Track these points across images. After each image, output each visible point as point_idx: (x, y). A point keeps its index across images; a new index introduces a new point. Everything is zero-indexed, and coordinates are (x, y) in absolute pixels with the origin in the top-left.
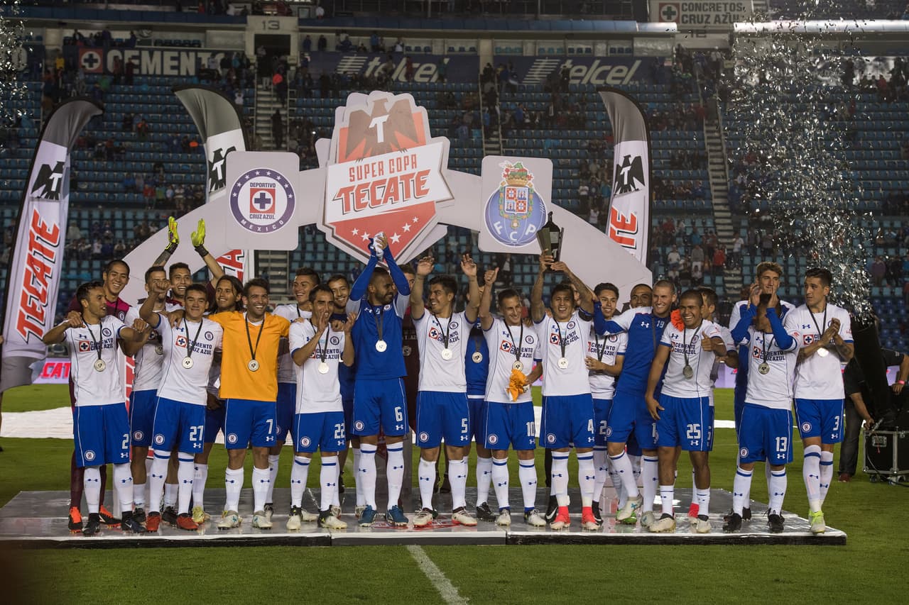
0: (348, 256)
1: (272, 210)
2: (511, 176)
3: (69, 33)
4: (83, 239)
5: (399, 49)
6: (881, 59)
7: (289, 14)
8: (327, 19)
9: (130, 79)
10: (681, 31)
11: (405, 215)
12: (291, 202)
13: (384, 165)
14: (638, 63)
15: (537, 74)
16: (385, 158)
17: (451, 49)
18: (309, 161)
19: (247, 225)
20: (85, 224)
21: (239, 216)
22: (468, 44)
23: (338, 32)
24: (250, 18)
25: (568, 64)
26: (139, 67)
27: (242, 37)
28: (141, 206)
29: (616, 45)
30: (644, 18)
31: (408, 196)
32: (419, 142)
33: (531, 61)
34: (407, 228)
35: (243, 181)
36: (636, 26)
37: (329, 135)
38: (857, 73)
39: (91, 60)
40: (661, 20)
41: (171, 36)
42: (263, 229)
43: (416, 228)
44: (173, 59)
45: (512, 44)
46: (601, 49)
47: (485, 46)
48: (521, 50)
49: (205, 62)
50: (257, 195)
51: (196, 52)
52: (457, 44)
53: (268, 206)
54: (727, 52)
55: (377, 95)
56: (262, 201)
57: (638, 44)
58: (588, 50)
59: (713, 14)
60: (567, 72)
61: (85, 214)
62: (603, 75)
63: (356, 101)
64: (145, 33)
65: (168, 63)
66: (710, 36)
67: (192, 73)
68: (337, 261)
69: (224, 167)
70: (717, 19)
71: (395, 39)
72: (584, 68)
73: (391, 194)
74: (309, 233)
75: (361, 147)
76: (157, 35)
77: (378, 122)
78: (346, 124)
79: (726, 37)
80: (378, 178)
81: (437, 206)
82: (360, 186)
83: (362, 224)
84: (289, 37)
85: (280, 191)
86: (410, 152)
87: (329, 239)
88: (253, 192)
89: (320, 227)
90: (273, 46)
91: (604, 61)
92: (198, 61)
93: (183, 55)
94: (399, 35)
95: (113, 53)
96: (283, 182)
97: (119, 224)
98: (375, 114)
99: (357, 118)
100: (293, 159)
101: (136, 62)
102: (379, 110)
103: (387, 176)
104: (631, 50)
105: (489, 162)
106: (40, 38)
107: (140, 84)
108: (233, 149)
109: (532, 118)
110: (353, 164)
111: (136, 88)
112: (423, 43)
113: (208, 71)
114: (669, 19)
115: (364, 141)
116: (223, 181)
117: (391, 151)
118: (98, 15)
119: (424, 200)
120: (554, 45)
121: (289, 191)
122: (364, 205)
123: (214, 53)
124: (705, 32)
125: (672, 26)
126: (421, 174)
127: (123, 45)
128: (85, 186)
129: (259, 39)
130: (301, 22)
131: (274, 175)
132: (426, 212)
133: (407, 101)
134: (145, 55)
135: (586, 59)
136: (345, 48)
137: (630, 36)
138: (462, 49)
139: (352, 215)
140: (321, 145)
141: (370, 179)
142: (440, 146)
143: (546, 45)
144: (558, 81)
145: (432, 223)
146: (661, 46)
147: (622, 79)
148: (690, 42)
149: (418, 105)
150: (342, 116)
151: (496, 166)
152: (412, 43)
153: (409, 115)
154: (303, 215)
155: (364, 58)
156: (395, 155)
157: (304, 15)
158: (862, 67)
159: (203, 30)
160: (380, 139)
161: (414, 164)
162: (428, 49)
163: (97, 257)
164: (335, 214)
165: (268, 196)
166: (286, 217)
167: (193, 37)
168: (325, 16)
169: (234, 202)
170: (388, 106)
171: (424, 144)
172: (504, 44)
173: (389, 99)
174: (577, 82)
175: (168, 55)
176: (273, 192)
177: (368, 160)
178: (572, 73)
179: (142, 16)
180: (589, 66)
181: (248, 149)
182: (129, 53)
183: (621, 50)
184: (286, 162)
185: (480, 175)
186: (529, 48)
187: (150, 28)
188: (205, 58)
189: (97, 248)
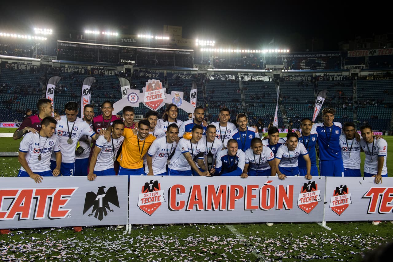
0: (147, 108)
1: (135, 100)
2: (176, 95)
3: (92, 67)
4: (94, 103)
5: (150, 71)
6: (232, 76)
7: (131, 65)
8: (138, 66)
9: (103, 75)
10: (199, 70)
11: (158, 101)
12: (138, 98)
13: (154, 92)
14: (191, 75)
15: (174, 76)
16: (155, 91)
17: (159, 72)
18: (141, 91)
19: (130, 102)
20: (95, 101)
21: (129, 101)
22: (162, 71)
23: (140, 68)
24: (124, 65)
25: (179, 75)
26: (105, 73)
27: (123, 69)
28: (105, 98)
29: (188, 72)
30: (192, 68)
31: (158, 98)
32: (160, 88)
33: (173, 74)
34: (158, 103)
35: (130, 94)
36: (191, 69)
37: (145, 87)
38: (228, 78)
39: (96, 72)
40: (195, 68)
41: (110, 68)
42: (133, 103)
43: (160, 103)
44: (111, 72)
45: (170, 71)
46: (185, 73)
47: (165, 72)
48: (171, 72)
49: (116, 73)
50: (132, 97)
51: (115, 71)
52: (160, 71)
53: (134, 99)
54: (206, 74)
55: (153, 80)
56: (133, 98)
57: (191, 72)
58: (183, 73)
59: (204, 67)
60: (179, 76)
61: (95, 99)
62: (185, 77)
63: (150, 81)
64: (106, 67)
65: (110, 73)
66: (203, 71)
67: (114, 74)
68: (145, 108)
69: (126, 91)
70: (205, 68)
71: (149, 70)
72: (182, 76)
73: (156, 97)
74: (141, 104)
75: (150, 89)
76: (108, 68)
77: (153, 85)
78: (148, 85)
79: (207, 71)
80: (153, 95)
81: (164, 100)
82: (150, 96)
83: (151, 102)
84: (131, 69)
85: (136, 96)
86: (159, 90)
87: (145, 105)
88: (131, 96)
89: (143, 103)
90: (128, 70)
91: (186, 75)
92: (115, 73)
93: (112, 71)
94: (151, 69)
95: (100, 71)
96: (137, 95)
97: (101, 101)
98: (153, 84)
99: (150, 84)
100: (139, 91)
101: (104, 72)
102: (154, 83)
103: (155, 94)
104: (190, 73)
105: (172, 92)
106: (87, 68)
107: (104, 76)
108: (128, 89)
109: (173, 84)
110: (149, 92)
111: (104, 77)
112: (154, 71)
113: (117, 74)
114: (197, 68)
115: (151, 88)
116: (126, 94)
117: (155, 90)
118: (97, 64)
119: (161, 98)
120: (177, 72)
121: (138, 96)
122: (151, 99)
123: (118, 71)
124: (203, 70)
125: (197, 69)
126: (161, 94)
127: (102, 69)
128: (95, 94)
129: (126, 69)
130: (133, 66)
131: (135, 94)
132: (162, 100)
133: (159, 81)
134: (106, 71)
135: (182, 74)
136: (141, 71)
137: (190, 71)
138: (161, 72)
139: (149, 101)
140: (143, 89)
141: (152, 95)
142: (164, 89)
143: (176, 72)
144: (178, 78)
145: (162, 103)
146: (196, 72)
147: (189, 78)
148: (200, 72)
149: (160, 82)
150: (147, 84)
151: (174, 93)
152: (153, 71)
153: (159, 84)
154: (140, 101)
155: (144, 73)
156: (157, 90)
157: (134, 65)
158: (229, 77)
159: (116, 67)
160: (154, 88)
161: (160, 92)
162: (155, 72)
163: (97, 106)
164: (146, 101)
165: (134, 97)
166: (137, 101)
167: (114, 68)
168: (138, 65)
169: (128, 98)
170: (155, 82)
171: (161, 89)
172: (168, 71)
173: (156, 81)
174: (181, 78)
175: (110, 71)
176: (135, 97)
177: (152, 91)
178: (180, 77)
179: (105, 64)
180: (183, 76)
181: (131, 89)
182: (103, 71)
183: (188, 73)
184: (137, 91)
185: (171, 94)
186: (173, 72)
187: (106, 66)
188: (116, 72)
189: (97, 105)
